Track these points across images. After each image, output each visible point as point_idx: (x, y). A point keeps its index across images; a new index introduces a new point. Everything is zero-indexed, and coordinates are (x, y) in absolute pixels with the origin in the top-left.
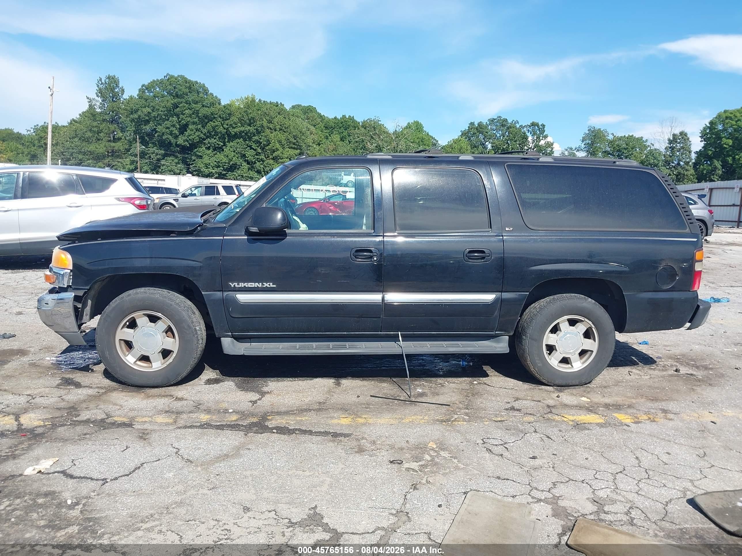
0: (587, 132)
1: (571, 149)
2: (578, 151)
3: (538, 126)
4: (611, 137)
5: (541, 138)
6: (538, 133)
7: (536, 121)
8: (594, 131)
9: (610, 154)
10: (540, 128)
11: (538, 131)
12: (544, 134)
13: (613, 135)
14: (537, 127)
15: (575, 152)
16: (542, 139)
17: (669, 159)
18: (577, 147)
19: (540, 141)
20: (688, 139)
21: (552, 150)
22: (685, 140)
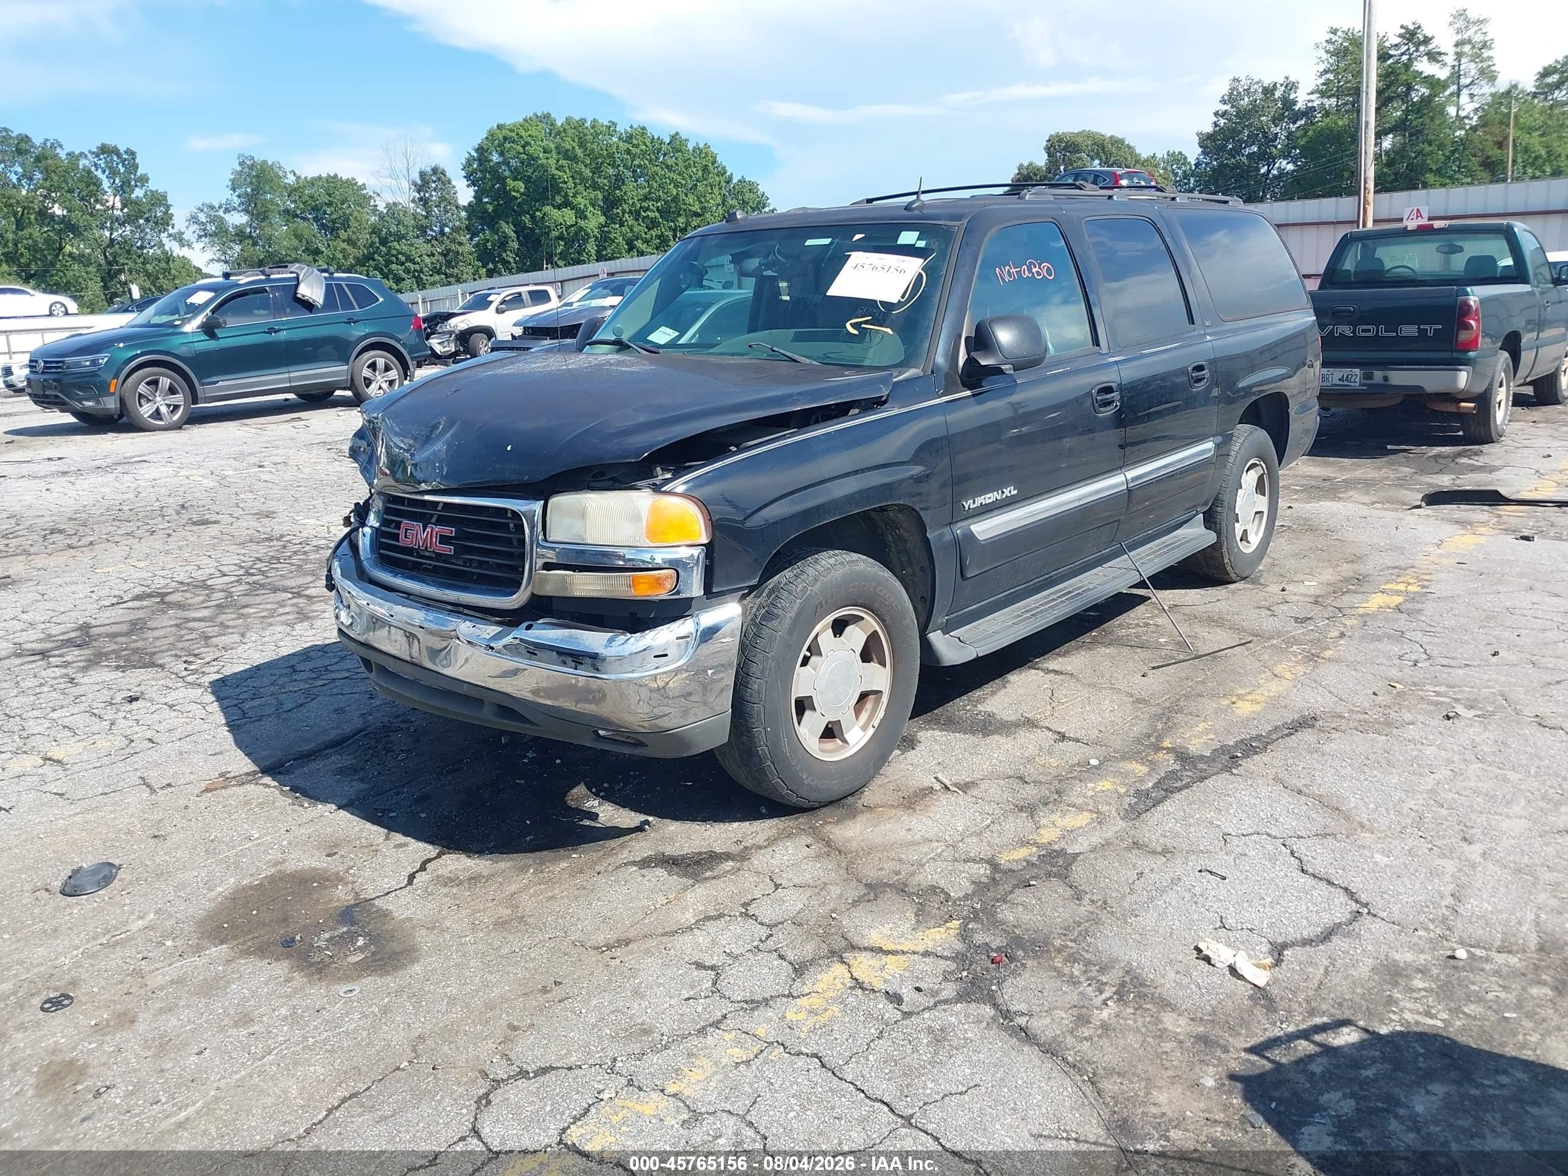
0: (239, 168)
1: (212, 207)
2: (227, 211)
3: (118, 155)
4: (291, 179)
5: (133, 183)
6: (122, 170)
7: (111, 142)
8: (253, 165)
9: (297, 216)
10: (125, 160)
11: (120, 166)
12: (138, 174)
13: (295, 174)
14: (115, 158)
15: (221, 213)
16: (136, 186)
17: (424, 222)
18: (224, 201)
19: (132, 191)
20: (449, 182)
21: (167, 211)
22: (443, 183)
